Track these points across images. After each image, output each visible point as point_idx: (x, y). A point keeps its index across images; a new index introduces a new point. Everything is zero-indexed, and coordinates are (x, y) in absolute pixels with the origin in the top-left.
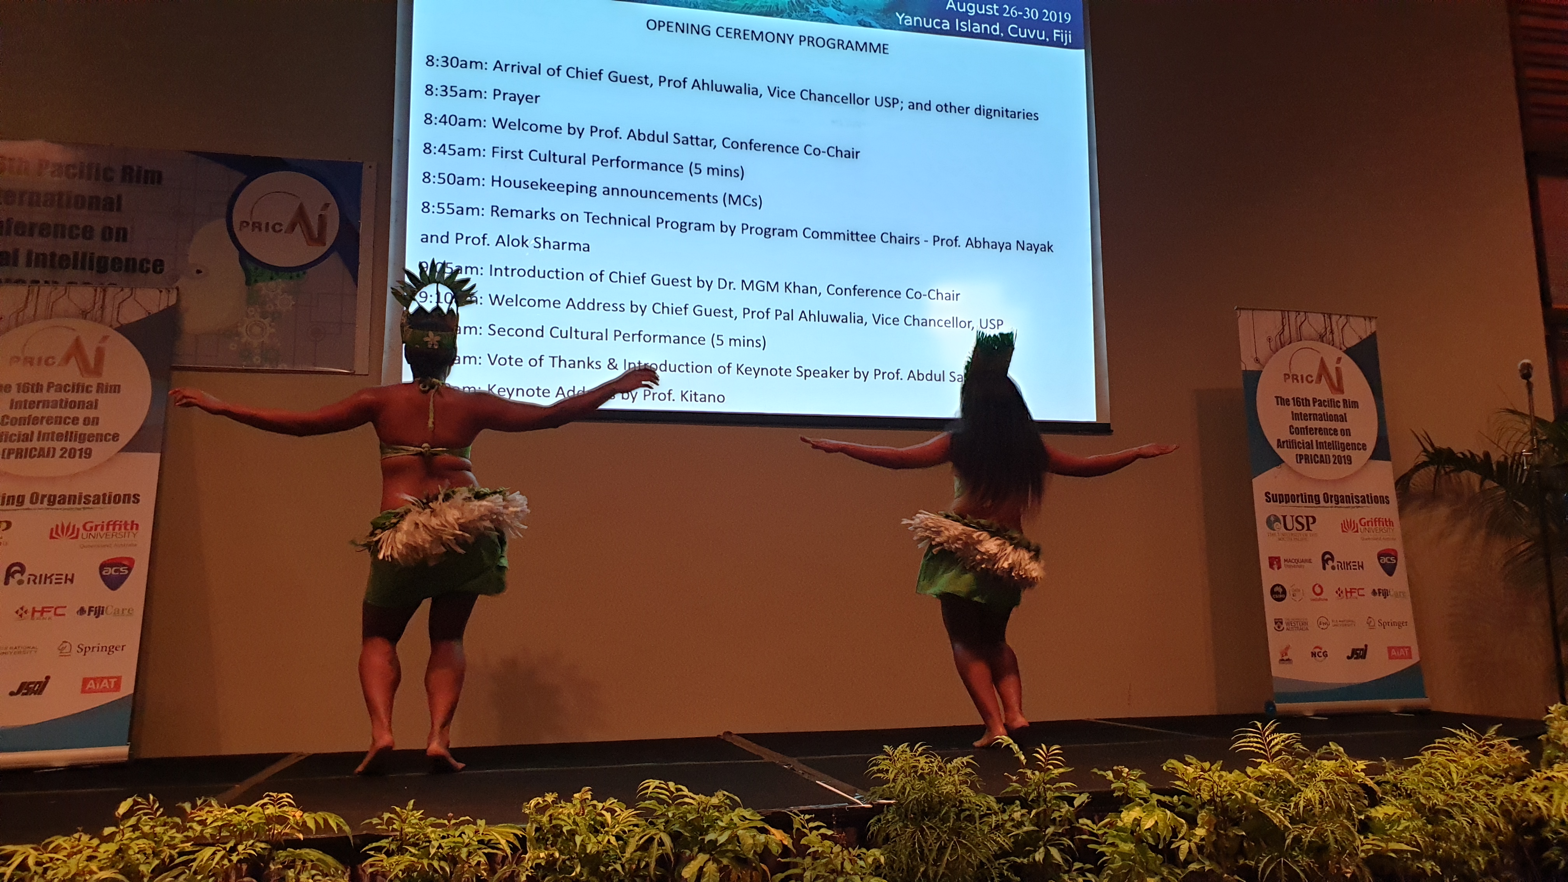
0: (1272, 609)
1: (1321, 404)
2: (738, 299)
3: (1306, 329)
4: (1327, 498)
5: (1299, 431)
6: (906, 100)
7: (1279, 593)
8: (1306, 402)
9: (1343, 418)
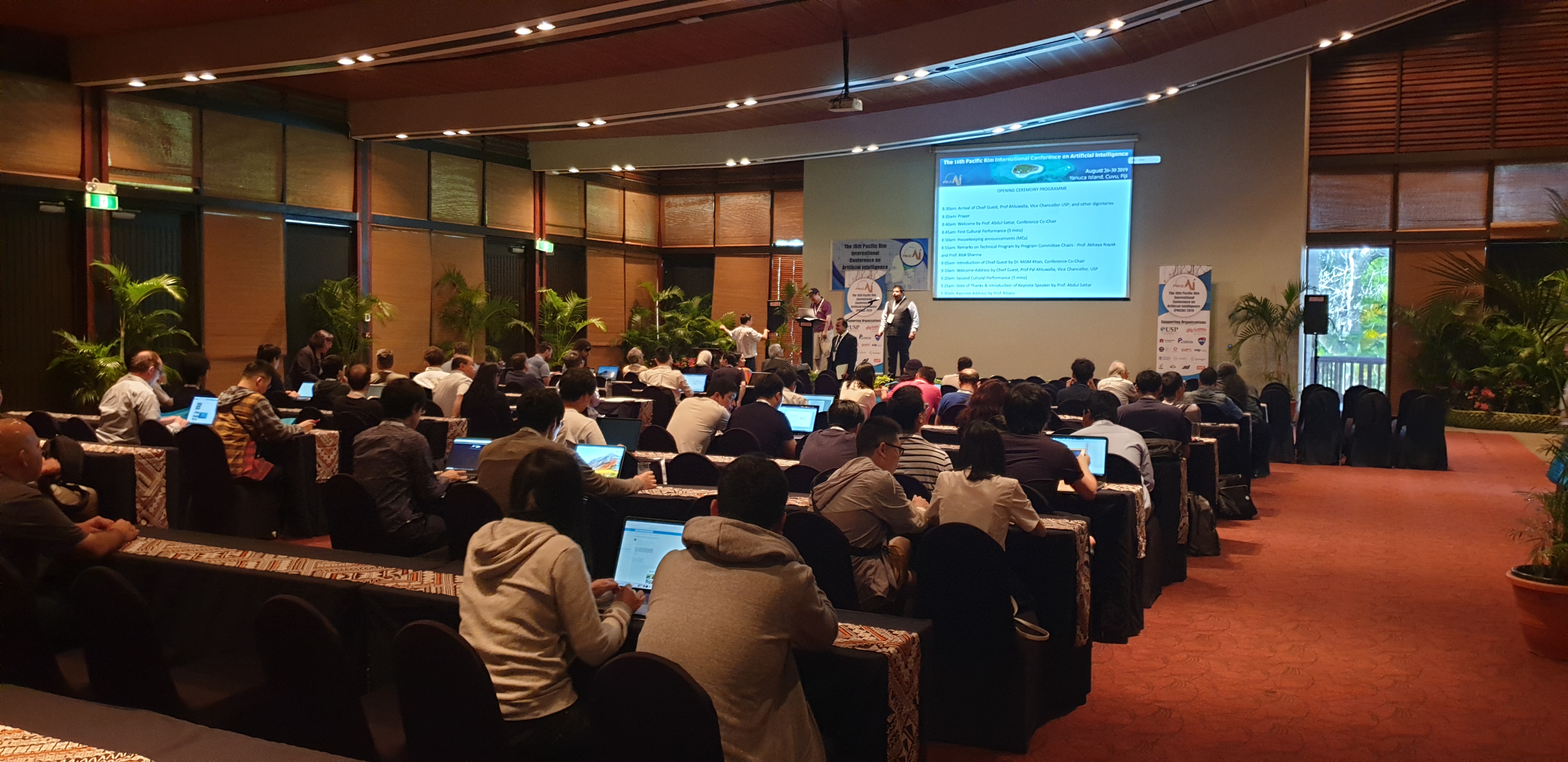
0: (1159, 353)
1: (1185, 293)
2: (1019, 266)
3: (1184, 271)
4: (1183, 322)
5: (1176, 302)
6: (1071, 203)
7: (1161, 349)
8: (1180, 293)
9: (1193, 298)
